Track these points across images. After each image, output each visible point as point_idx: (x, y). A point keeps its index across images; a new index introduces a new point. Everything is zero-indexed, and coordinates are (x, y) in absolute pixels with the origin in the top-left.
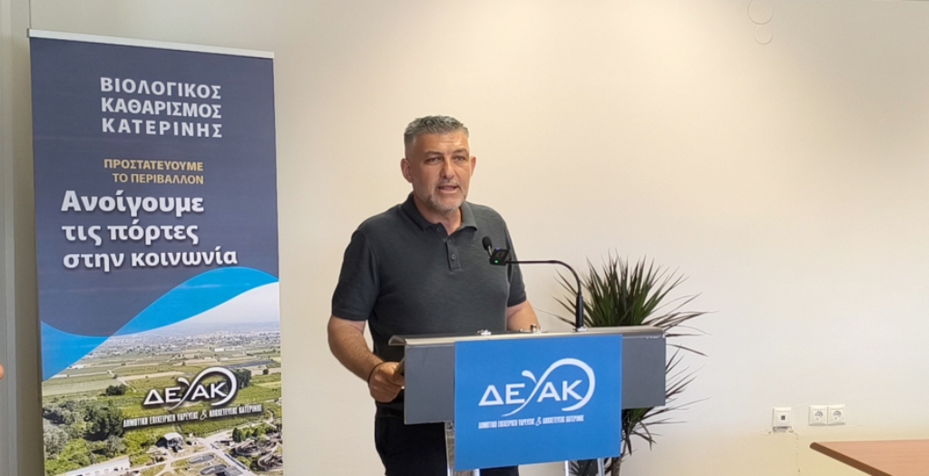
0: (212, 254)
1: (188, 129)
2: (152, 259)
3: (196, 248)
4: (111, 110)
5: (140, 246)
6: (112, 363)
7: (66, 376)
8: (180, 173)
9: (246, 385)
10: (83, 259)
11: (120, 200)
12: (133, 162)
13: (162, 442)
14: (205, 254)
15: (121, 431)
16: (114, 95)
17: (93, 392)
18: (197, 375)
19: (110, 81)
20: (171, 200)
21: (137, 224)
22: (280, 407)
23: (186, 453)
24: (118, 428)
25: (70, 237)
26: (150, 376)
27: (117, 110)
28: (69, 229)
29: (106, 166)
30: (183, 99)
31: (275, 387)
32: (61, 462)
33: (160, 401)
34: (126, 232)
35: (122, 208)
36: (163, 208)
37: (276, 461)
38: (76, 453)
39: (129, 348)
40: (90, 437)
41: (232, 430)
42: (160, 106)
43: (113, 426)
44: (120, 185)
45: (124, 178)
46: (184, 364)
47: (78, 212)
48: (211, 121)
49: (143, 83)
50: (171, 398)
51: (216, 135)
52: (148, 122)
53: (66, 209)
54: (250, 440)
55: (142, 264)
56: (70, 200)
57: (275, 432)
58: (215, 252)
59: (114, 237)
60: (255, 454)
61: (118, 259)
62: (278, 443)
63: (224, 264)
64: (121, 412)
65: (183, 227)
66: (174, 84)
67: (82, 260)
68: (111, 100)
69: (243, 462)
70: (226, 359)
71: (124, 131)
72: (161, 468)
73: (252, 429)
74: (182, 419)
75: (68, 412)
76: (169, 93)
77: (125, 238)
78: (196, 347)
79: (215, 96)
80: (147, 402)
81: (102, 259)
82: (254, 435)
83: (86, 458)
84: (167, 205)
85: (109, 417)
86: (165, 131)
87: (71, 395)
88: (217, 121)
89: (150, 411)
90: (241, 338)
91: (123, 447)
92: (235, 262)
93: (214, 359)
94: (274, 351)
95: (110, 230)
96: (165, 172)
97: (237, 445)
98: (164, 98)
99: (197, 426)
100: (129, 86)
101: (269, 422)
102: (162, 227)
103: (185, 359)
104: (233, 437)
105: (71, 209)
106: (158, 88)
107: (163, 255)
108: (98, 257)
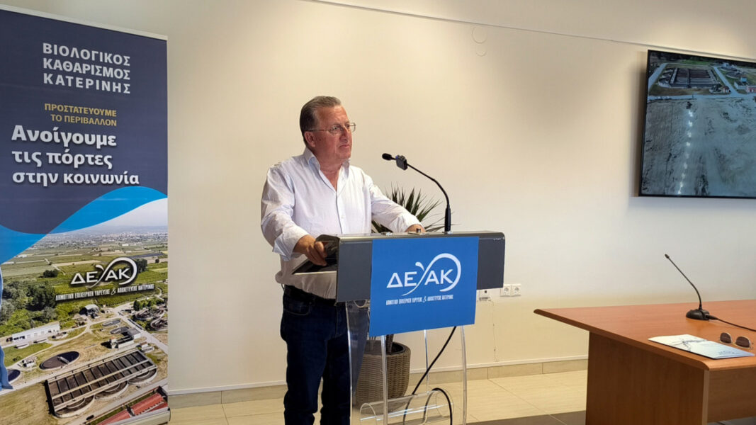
0: (121, 176)
1: (106, 86)
2: (79, 178)
3: (110, 172)
4: (50, 67)
5: (70, 168)
6: (48, 253)
7: (13, 263)
8: (100, 117)
9: (143, 270)
10: (28, 176)
11: (56, 134)
12: (66, 106)
13: (84, 311)
14: (116, 176)
15: (54, 303)
16: (53, 57)
17: (34, 275)
18: (110, 263)
19: (50, 46)
20: (93, 136)
21: (68, 153)
22: (167, 286)
23: (101, 319)
24: (52, 301)
25: (18, 160)
26: (76, 263)
27: (55, 68)
28: (17, 154)
29: (46, 109)
30: (103, 64)
31: (163, 272)
32: (8, 327)
33: (83, 281)
34: (60, 158)
35: (57, 140)
36: (88, 142)
37: (163, 323)
38: (20, 320)
39: (61, 243)
40: (30, 308)
41: (133, 302)
42: (86, 68)
43: (48, 300)
44: (56, 124)
45: (59, 118)
46: (100, 255)
47: (24, 141)
48: (123, 81)
49: (75, 50)
50: (91, 279)
51: (126, 92)
52: (78, 79)
53: (15, 139)
54: (145, 309)
55: (71, 181)
56: (18, 132)
57: (163, 303)
58: (124, 175)
59: (51, 161)
60: (149, 319)
61: (54, 177)
62: (165, 311)
63: (130, 184)
64: (54, 290)
65: (101, 157)
66: (97, 52)
67: (26, 177)
68: (50, 60)
69: (140, 325)
70: (130, 252)
71: (60, 84)
72: (82, 330)
73: (147, 301)
74: (98, 294)
75: (14, 289)
76: (93, 59)
77: (59, 162)
78: (110, 243)
79: (126, 64)
80: (73, 282)
81: (42, 177)
82: (149, 305)
83: (28, 324)
84: (90, 140)
85: (45, 293)
86: (90, 86)
87: (17, 277)
88: (127, 82)
89: (76, 289)
90: (141, 237)
91: (55, 316)
92: (138, 183)
93: (122, 252)
94: (163, 247)
95: (48, 156)
96: (89, 116)
97: (137, 313)
98: (90, 62)
99: (108, 299)
100: (64, 51)
101: (158, 296)
102: (86, 156)
103: (101, 251)
104: (134, 307)
105: (19, 139)
106: (85, 54)
107: (87, 176)
108: (39, 175)
